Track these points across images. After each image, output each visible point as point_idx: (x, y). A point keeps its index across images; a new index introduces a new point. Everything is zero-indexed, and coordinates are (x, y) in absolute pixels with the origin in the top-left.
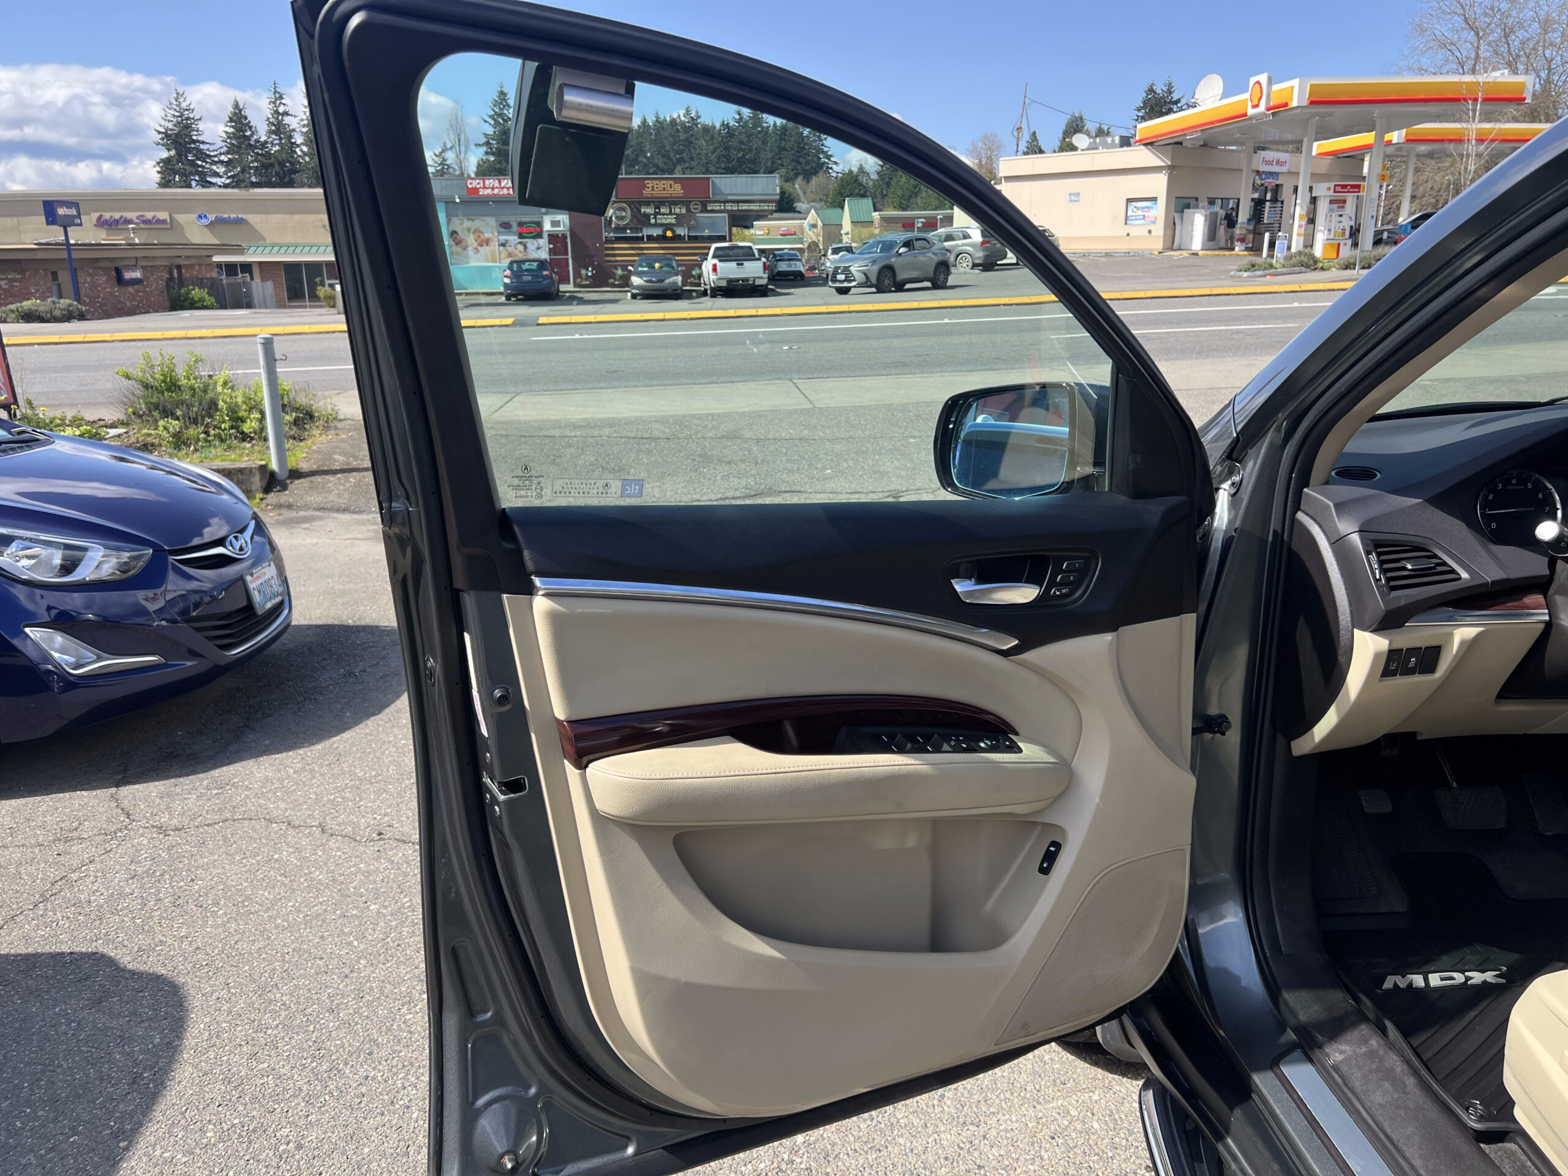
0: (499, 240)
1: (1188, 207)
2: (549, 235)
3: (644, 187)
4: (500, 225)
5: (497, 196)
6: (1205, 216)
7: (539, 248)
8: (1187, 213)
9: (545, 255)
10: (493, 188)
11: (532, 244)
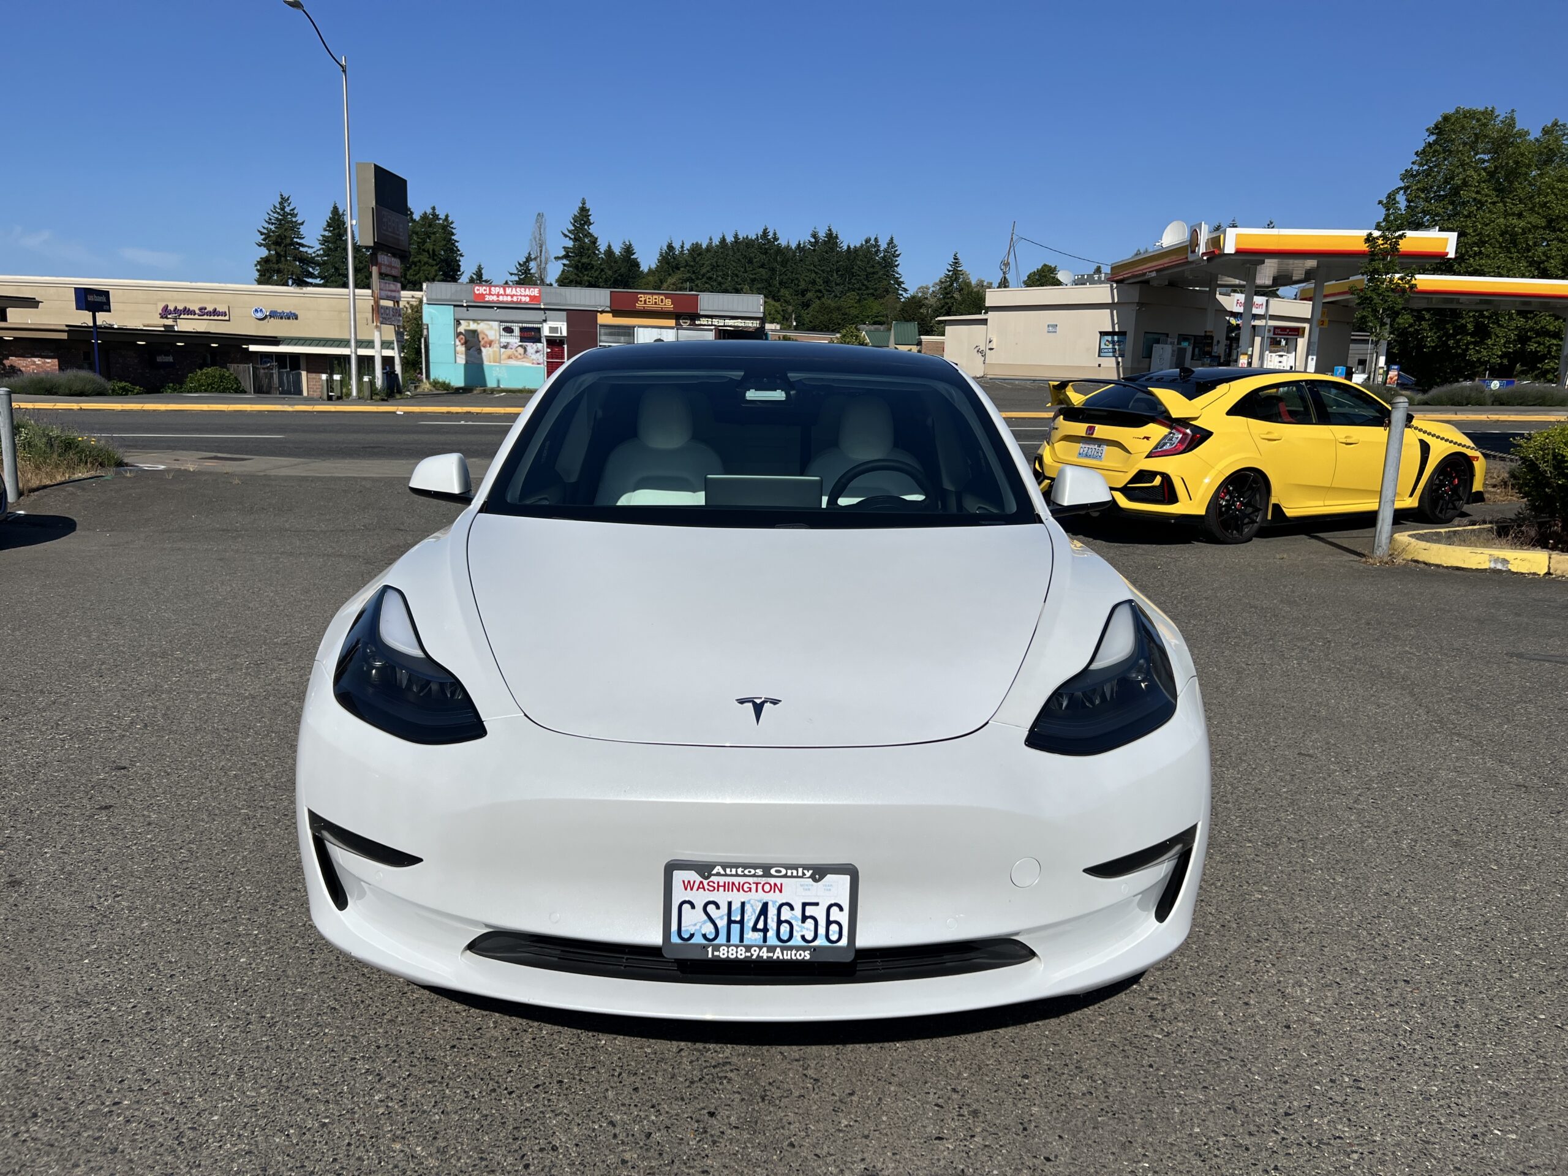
0: (500, 343)
1: (1158, 341)
2: (547, 341)
3: (637, 300)
4: (504, 329)
5: (502, 302)
6: (1173, 351)
7: (537, 352)
8: (1157, 348)
9: (542, 358)
10: (498, 295)
11: (531, 347)
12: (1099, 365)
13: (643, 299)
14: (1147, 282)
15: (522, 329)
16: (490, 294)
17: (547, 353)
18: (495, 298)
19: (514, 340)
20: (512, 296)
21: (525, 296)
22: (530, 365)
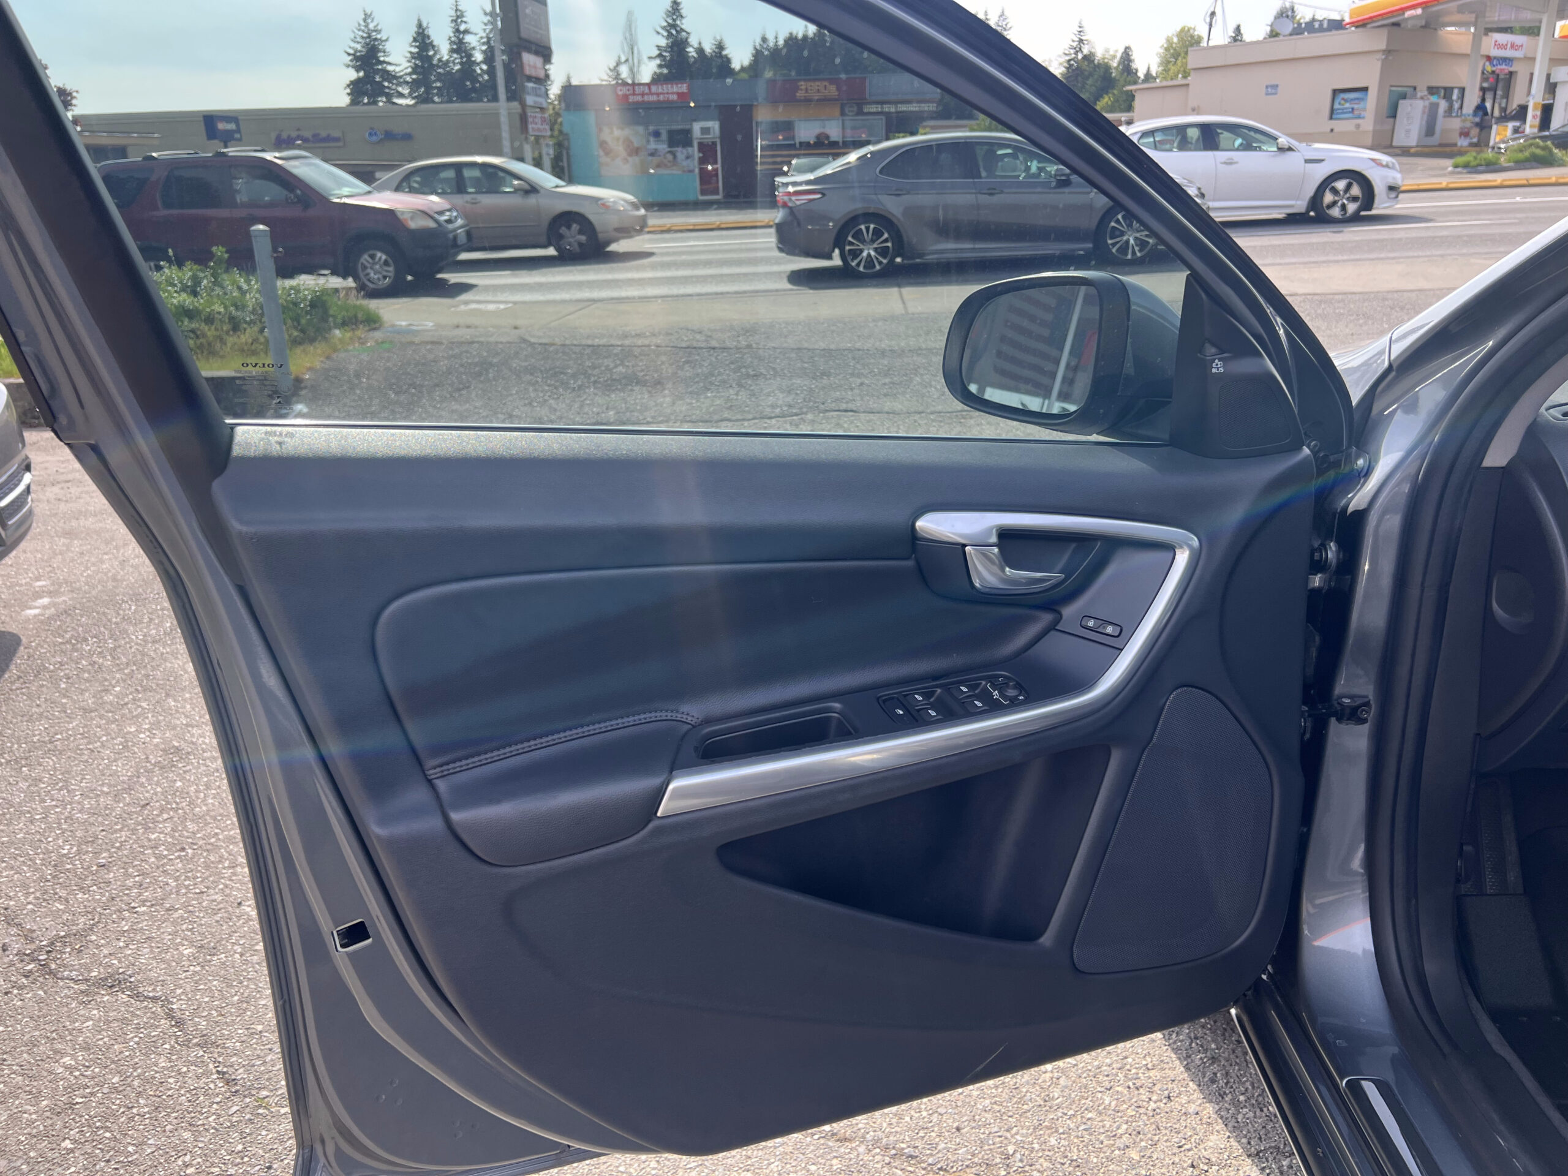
0: (648, 149)
1: (1404, 97)
2: (699, 144)
4: (650, 133)
5: (649, 102)
6: (1425, 107)
7: (687, 158)
8: (1403, 105)
9: (694, 164)
10: (643, 95)
11: (681, 153)
12: (1332, 130)
13: (803, 87)
14: (1396, 24)
15: (671, 133)
16: (634, 94)
17: (700, 158)
18: (639, 98)
19: (663, 147)
20: (658, 94)
21: (673, 93)
22: (679, 172)
